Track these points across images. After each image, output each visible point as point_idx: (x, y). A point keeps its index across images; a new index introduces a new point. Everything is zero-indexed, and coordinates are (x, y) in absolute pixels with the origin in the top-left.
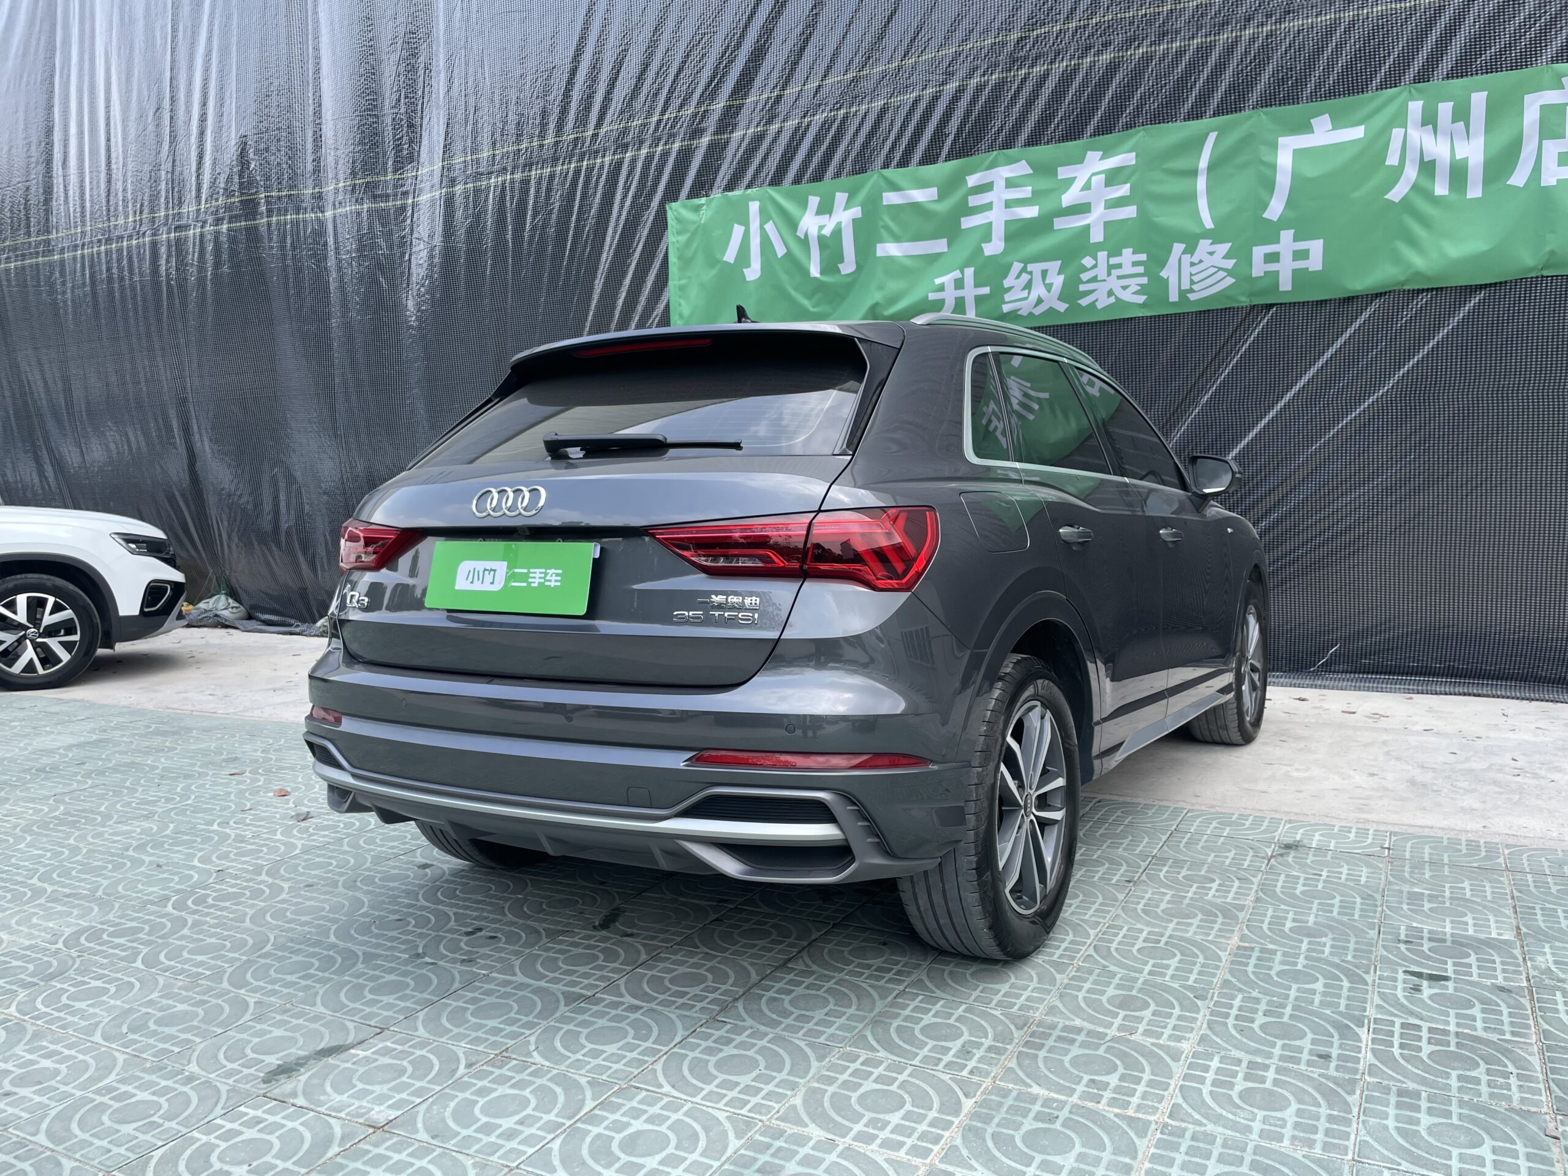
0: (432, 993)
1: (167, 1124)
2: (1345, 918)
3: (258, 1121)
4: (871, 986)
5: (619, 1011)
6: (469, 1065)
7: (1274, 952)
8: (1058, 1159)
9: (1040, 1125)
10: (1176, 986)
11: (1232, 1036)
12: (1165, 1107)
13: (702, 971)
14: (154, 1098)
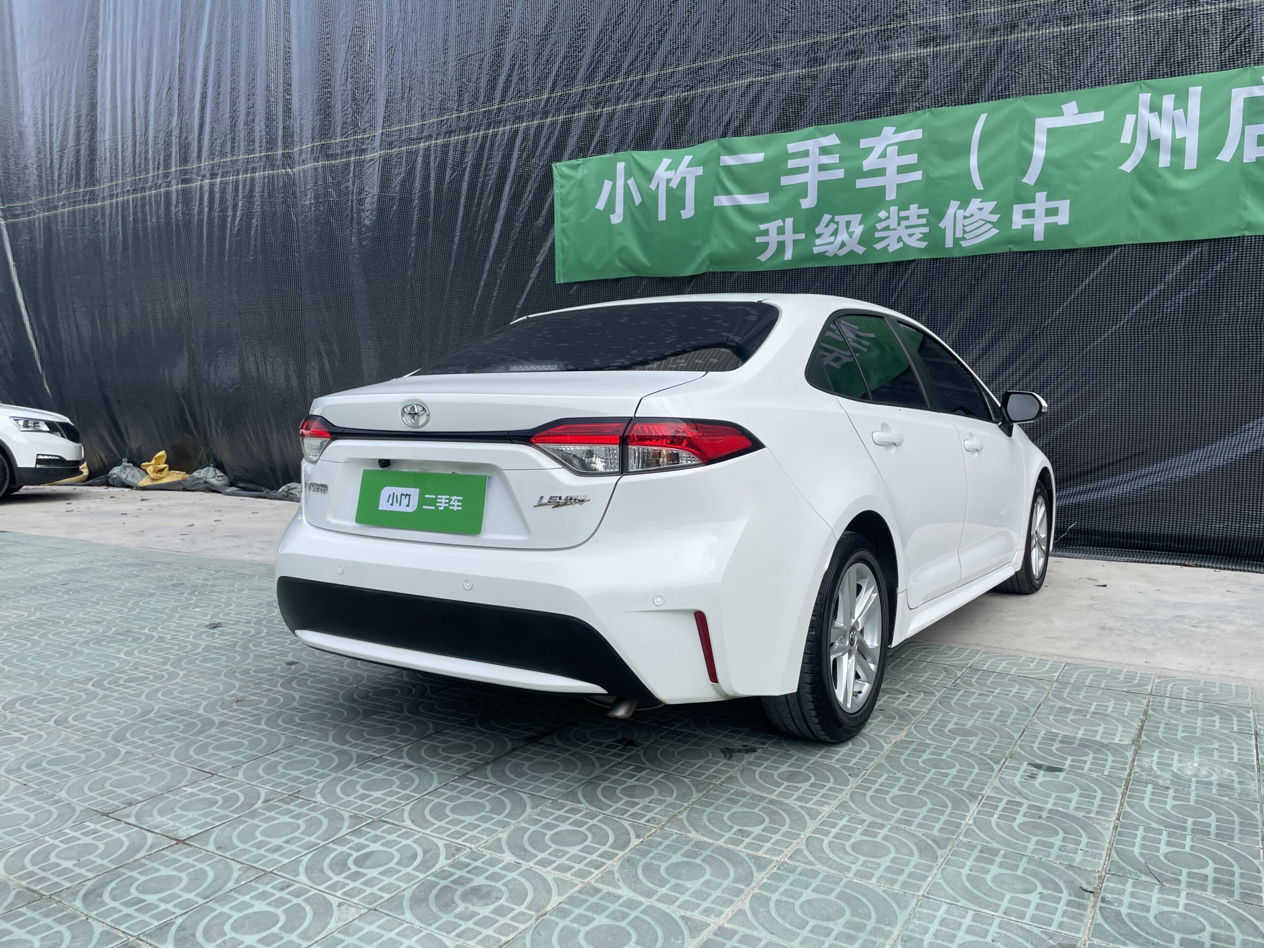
0: (260, 751)
1: (28, 830)
2: (998, 724)
3: (95, 832)
4: (597, 758)
5: (394, 769)
6: (266, 801)
7: (929, 745)
8: (688, 884)
9: (685, 859)
10: (837, 766)
11: (867, 804)
12: (789, 851)
13: (471, 743)
14: (26, 813)
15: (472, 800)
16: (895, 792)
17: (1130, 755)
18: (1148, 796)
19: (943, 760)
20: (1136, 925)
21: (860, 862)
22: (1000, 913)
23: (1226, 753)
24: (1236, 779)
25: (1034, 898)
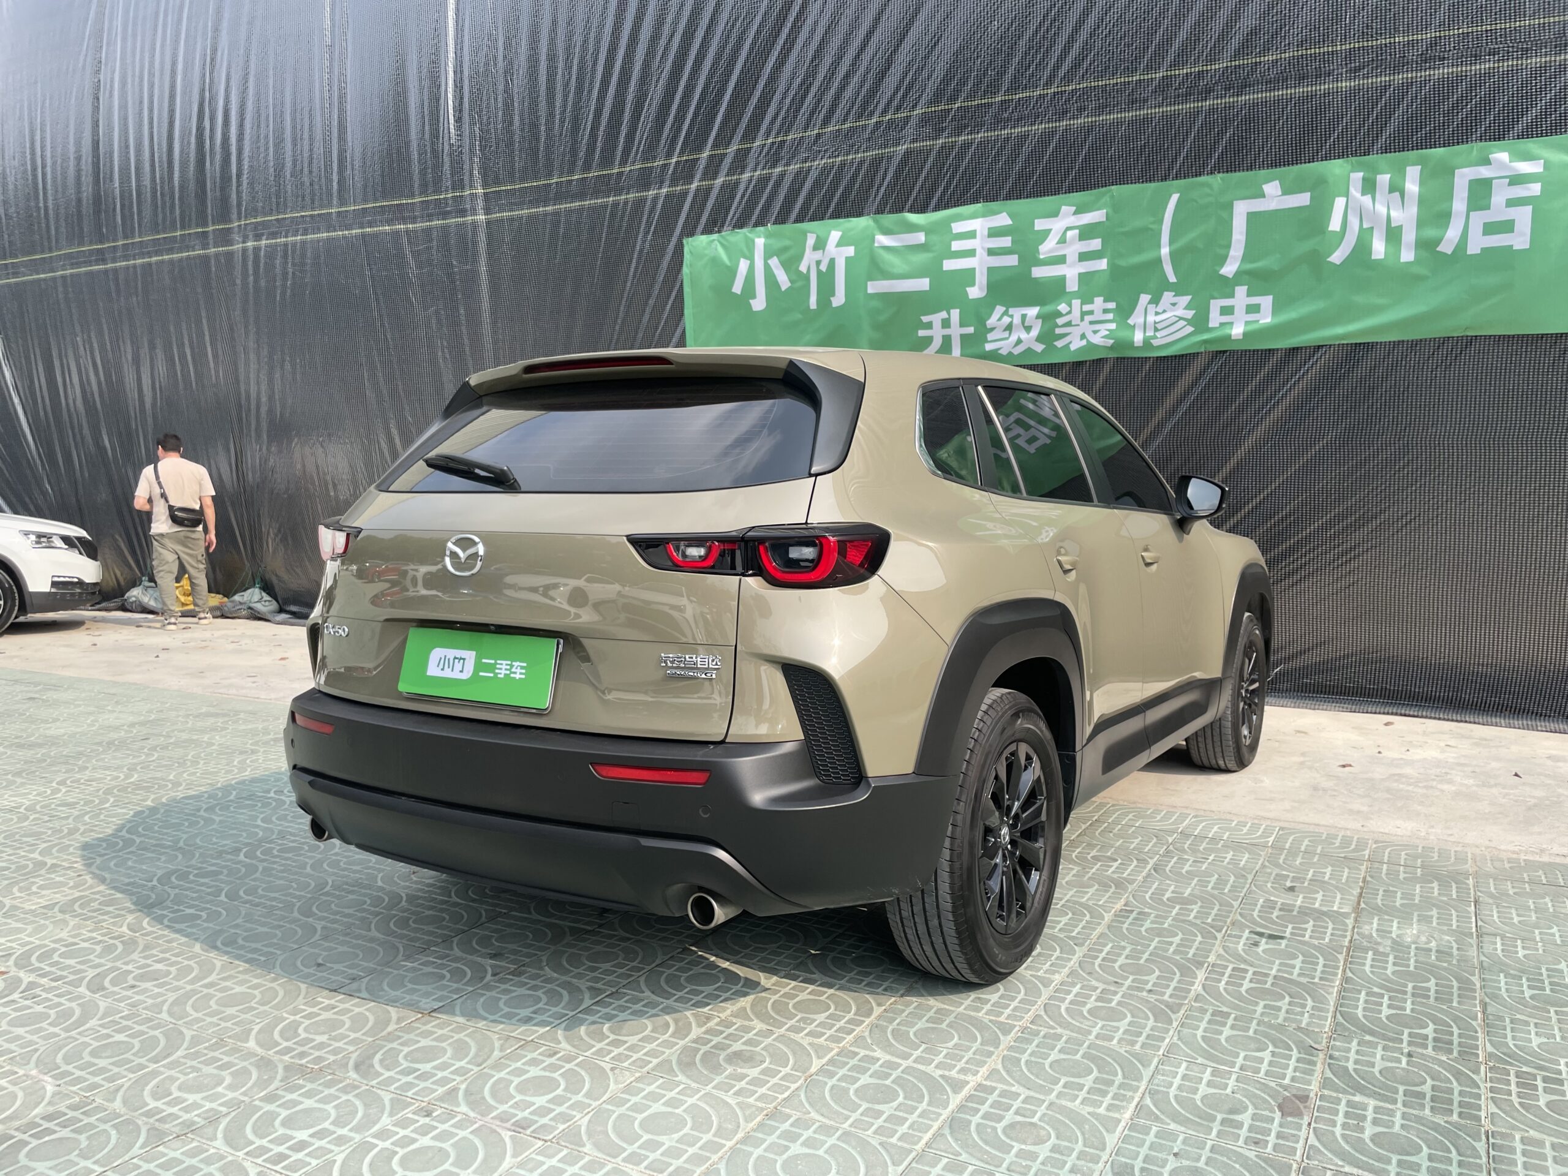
15: (703, 971)
16: (1122, 960)
17: (1350, 922)
18: (1369, 962)
19: (1165, 929)
20: (1363, 1079)
21: (1099, 1025)
22: (1236, 1069)
23: (1444, 920)
24: (1455, 946)
25: (1266, 1055)
